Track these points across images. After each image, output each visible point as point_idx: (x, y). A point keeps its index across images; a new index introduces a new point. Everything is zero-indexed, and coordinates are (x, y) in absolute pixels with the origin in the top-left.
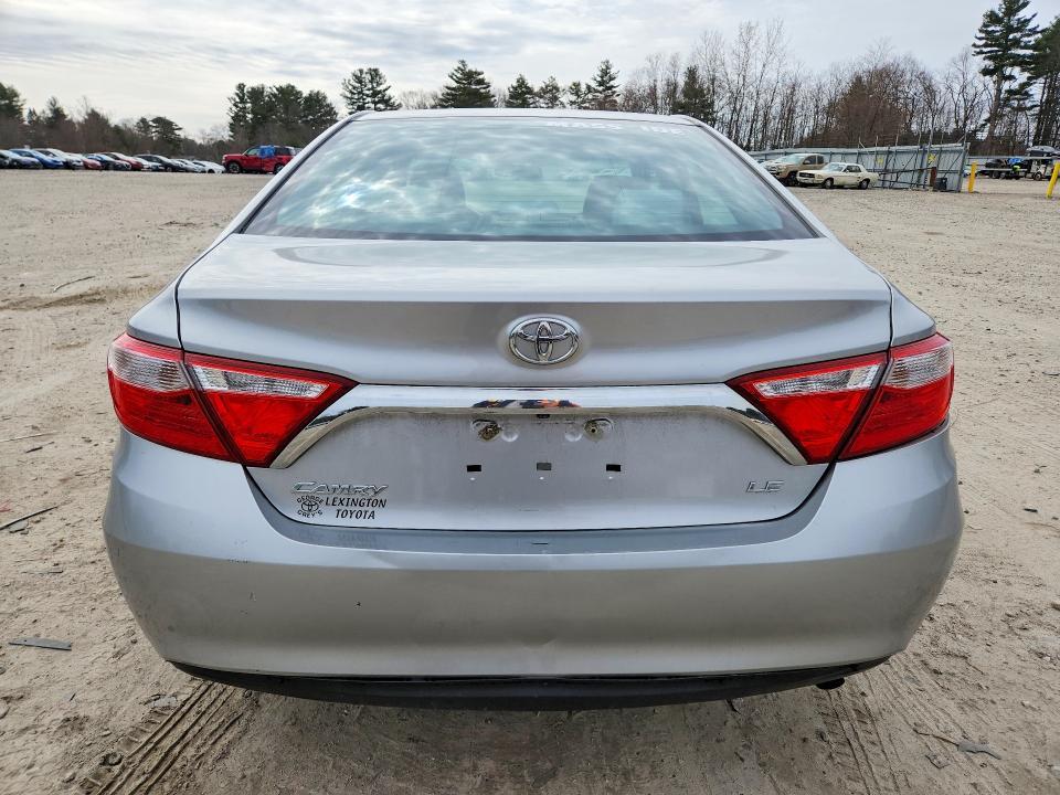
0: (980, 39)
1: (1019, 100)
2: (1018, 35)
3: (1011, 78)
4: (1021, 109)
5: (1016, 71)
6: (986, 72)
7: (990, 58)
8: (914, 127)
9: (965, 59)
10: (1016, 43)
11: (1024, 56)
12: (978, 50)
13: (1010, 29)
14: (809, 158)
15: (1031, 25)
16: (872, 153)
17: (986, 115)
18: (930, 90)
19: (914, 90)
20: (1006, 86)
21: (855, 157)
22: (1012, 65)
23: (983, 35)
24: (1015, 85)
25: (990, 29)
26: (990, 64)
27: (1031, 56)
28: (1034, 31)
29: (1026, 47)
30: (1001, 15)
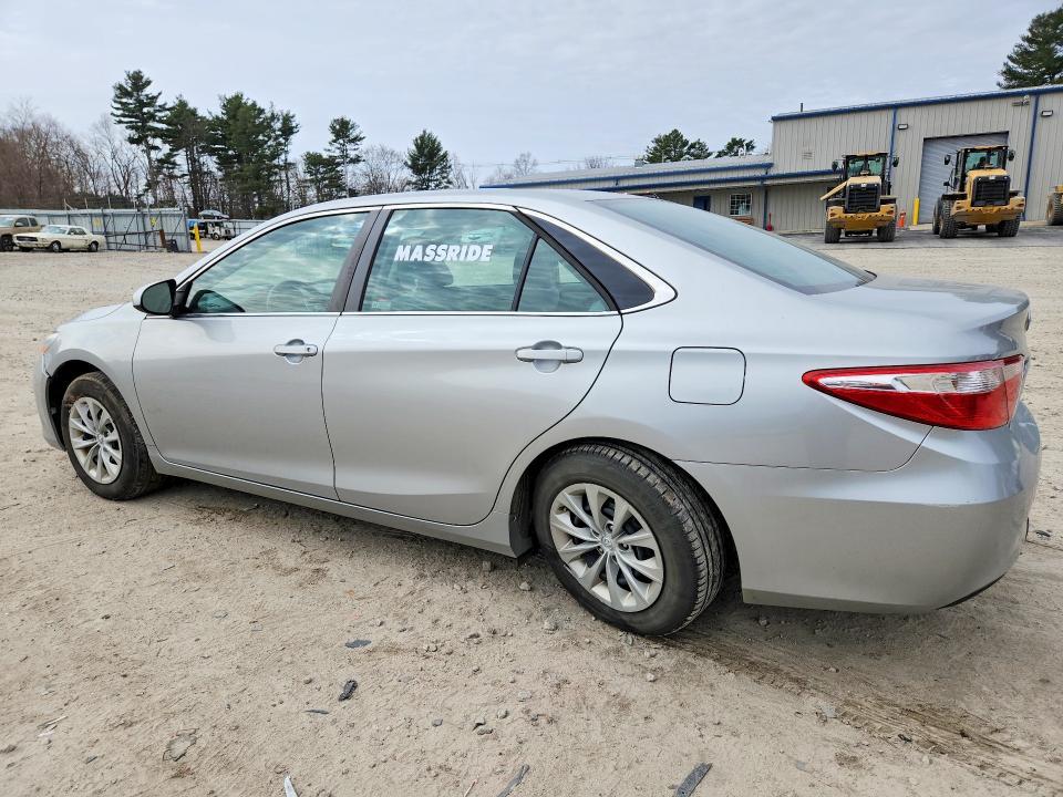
0: (117, 109)
1: (168, 168)
2: (151, 110)
3: (156, 148)
4: (172, 177)
5: (158, 142)
6: (132, 141)
7: (132, 128)
8: (77, 189)
9: (105, 125)
10: (152, 117)
11: (162, 130)
12: (117, 119)
13: (143, 105)
14: (19, 220)
15: (159, 102)
16: (85, 215)
17: (143, 183)
18: (79, 153)
19: (67, 152)
20: (154, 154)
21: (66, 219)
22: (154, 137)
23: (119, 106)
24: (160, 155)
25: (124, 100)
26: (132, 133)
27: (167, 130)
28: (163, 108)
29: (160, 121)
30: (129, 89)
